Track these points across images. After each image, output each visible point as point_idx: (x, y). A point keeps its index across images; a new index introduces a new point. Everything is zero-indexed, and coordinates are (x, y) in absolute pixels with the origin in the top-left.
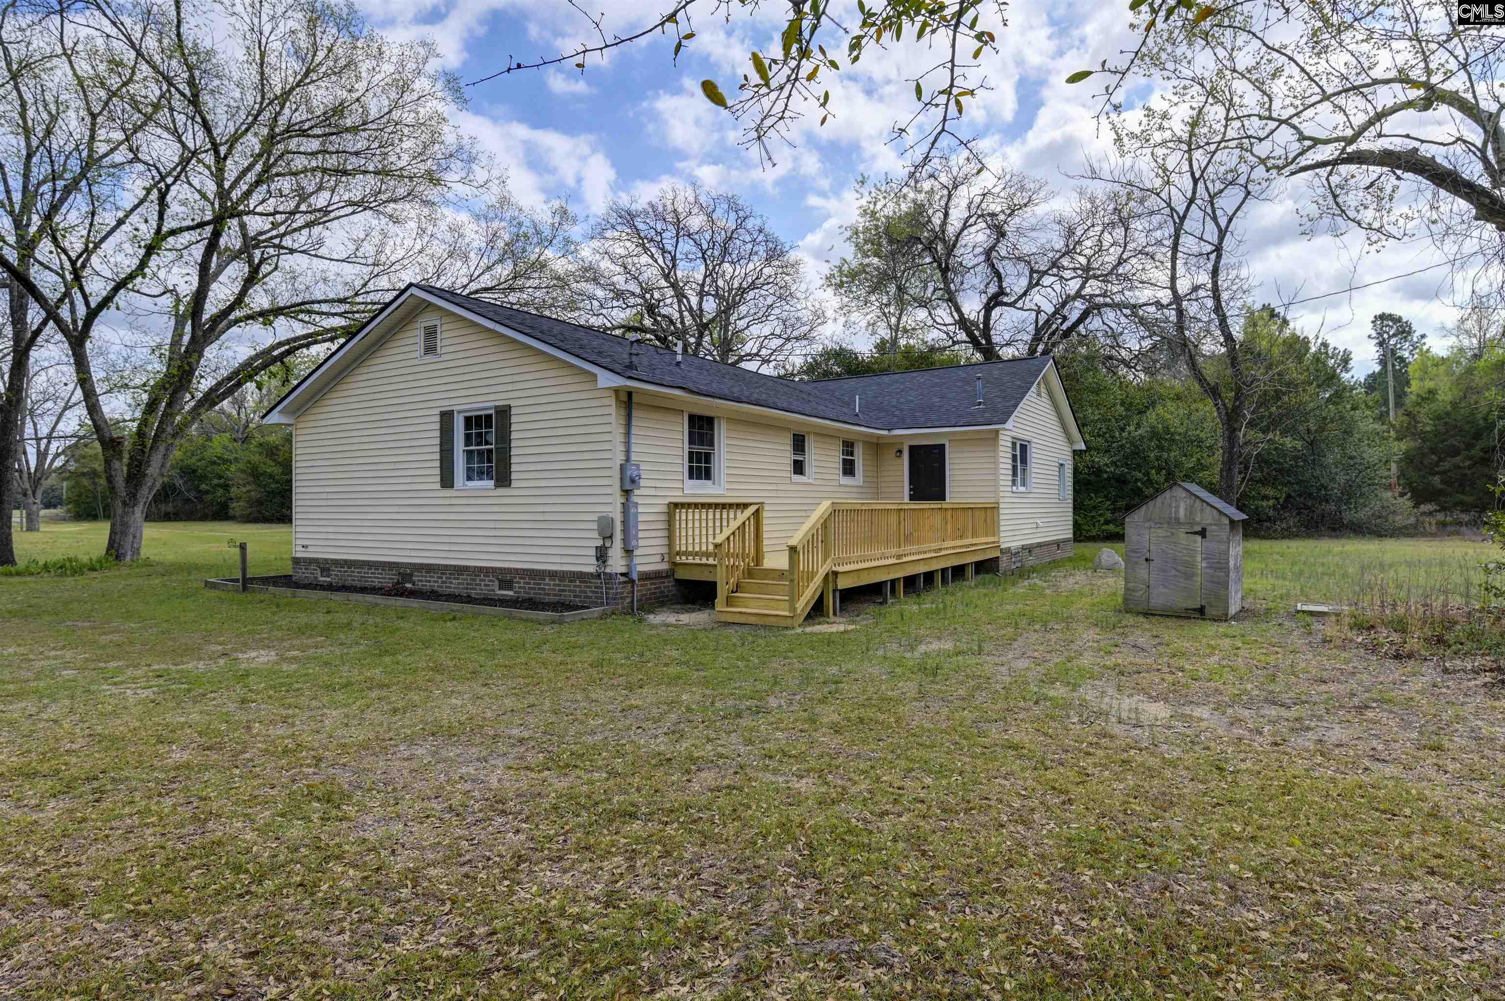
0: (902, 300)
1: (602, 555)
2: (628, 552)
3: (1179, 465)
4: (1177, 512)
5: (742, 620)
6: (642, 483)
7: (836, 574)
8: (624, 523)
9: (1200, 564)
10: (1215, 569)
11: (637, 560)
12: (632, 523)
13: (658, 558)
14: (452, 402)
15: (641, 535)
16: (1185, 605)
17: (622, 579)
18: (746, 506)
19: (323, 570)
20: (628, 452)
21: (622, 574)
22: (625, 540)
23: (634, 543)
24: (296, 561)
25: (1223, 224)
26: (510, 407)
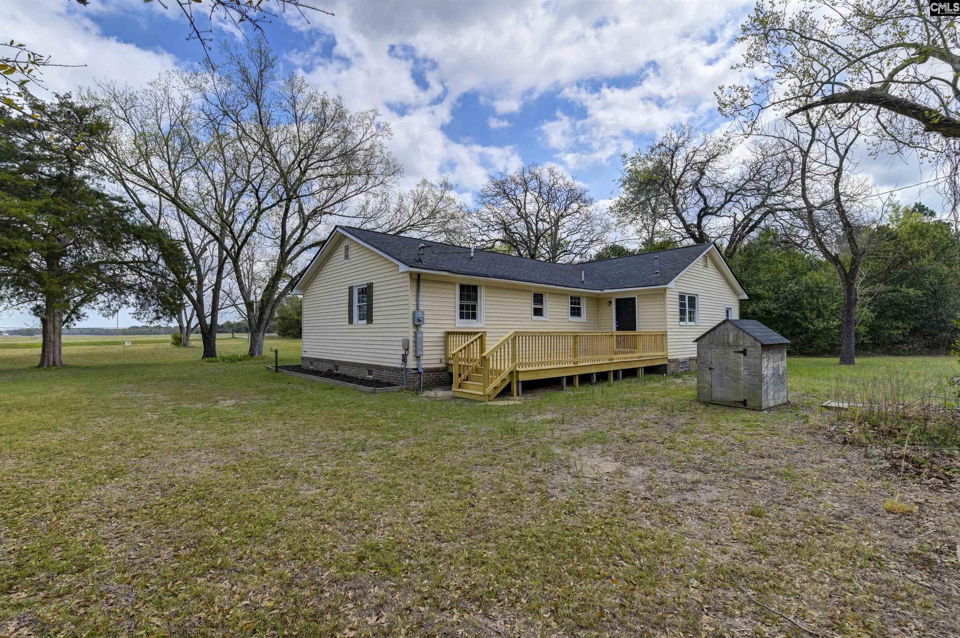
0: (656, 216)
1: (404, 359)
2: (418, 358)
3: (825, 307)
4: (728, 338)
5: (463, 396)
6: (426, 321)
7: (518, 372)
8: (415, 342)
9: (743, 373)
10: (753, 376)
11: (422, 362)
12: (418, 342)
13: (438, 361)
14: (354, 282)
15: (424, 348)
16: (733, 399)
17: (414, 372)
18: (478, 333)
19: (311, 363)
20: (417, 305)
21: (414, 369)
22: (415, 351)
23: (420, 353)
24: (303, 358)
25: (842, 154)
26: (372, 283)
